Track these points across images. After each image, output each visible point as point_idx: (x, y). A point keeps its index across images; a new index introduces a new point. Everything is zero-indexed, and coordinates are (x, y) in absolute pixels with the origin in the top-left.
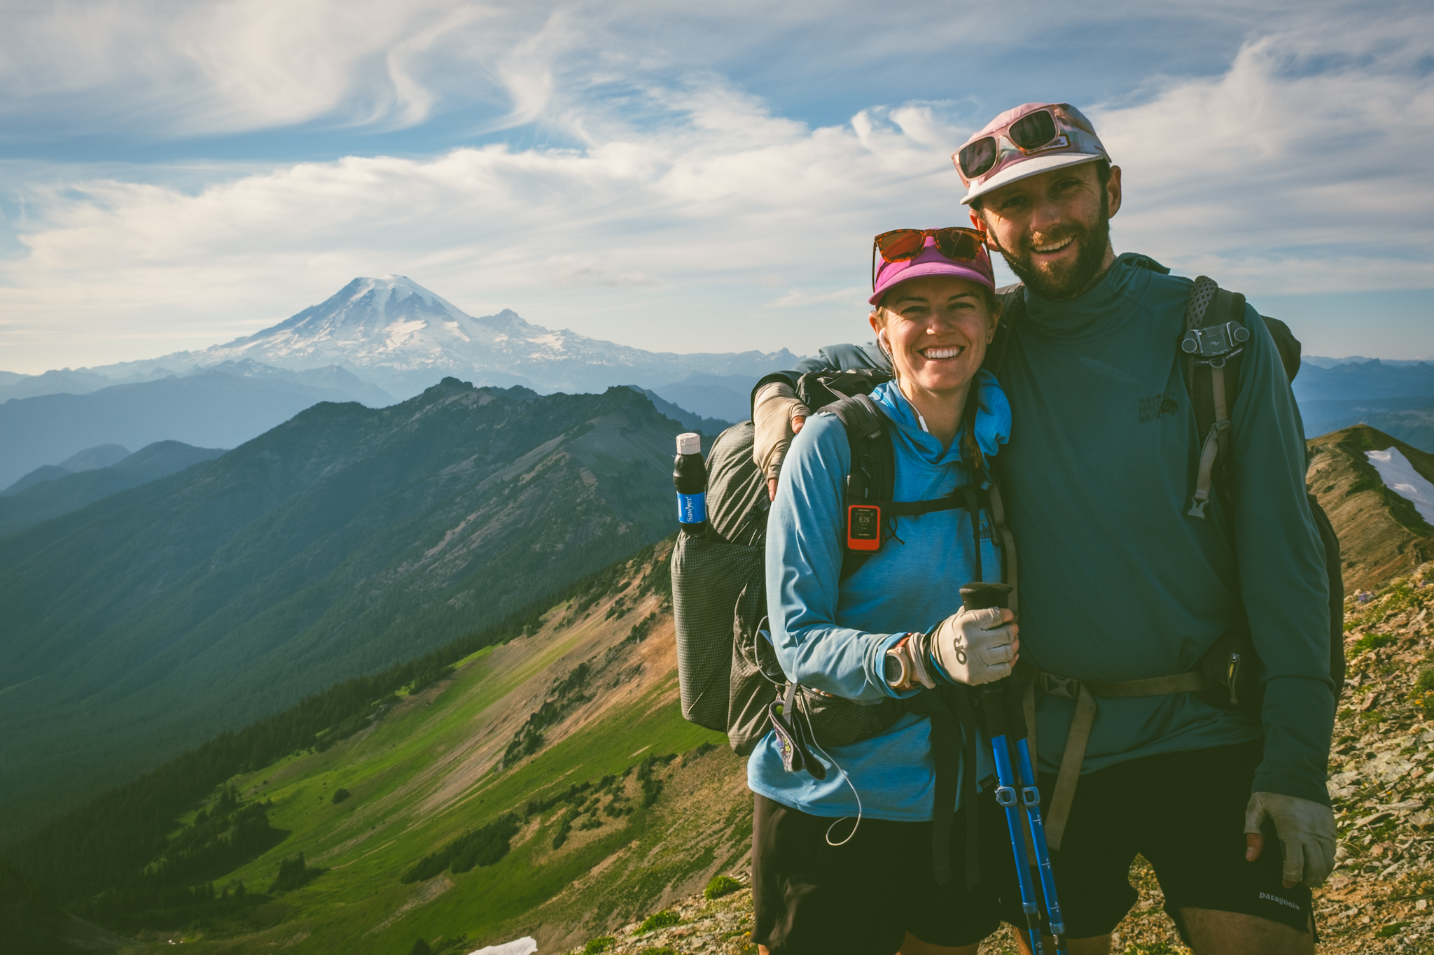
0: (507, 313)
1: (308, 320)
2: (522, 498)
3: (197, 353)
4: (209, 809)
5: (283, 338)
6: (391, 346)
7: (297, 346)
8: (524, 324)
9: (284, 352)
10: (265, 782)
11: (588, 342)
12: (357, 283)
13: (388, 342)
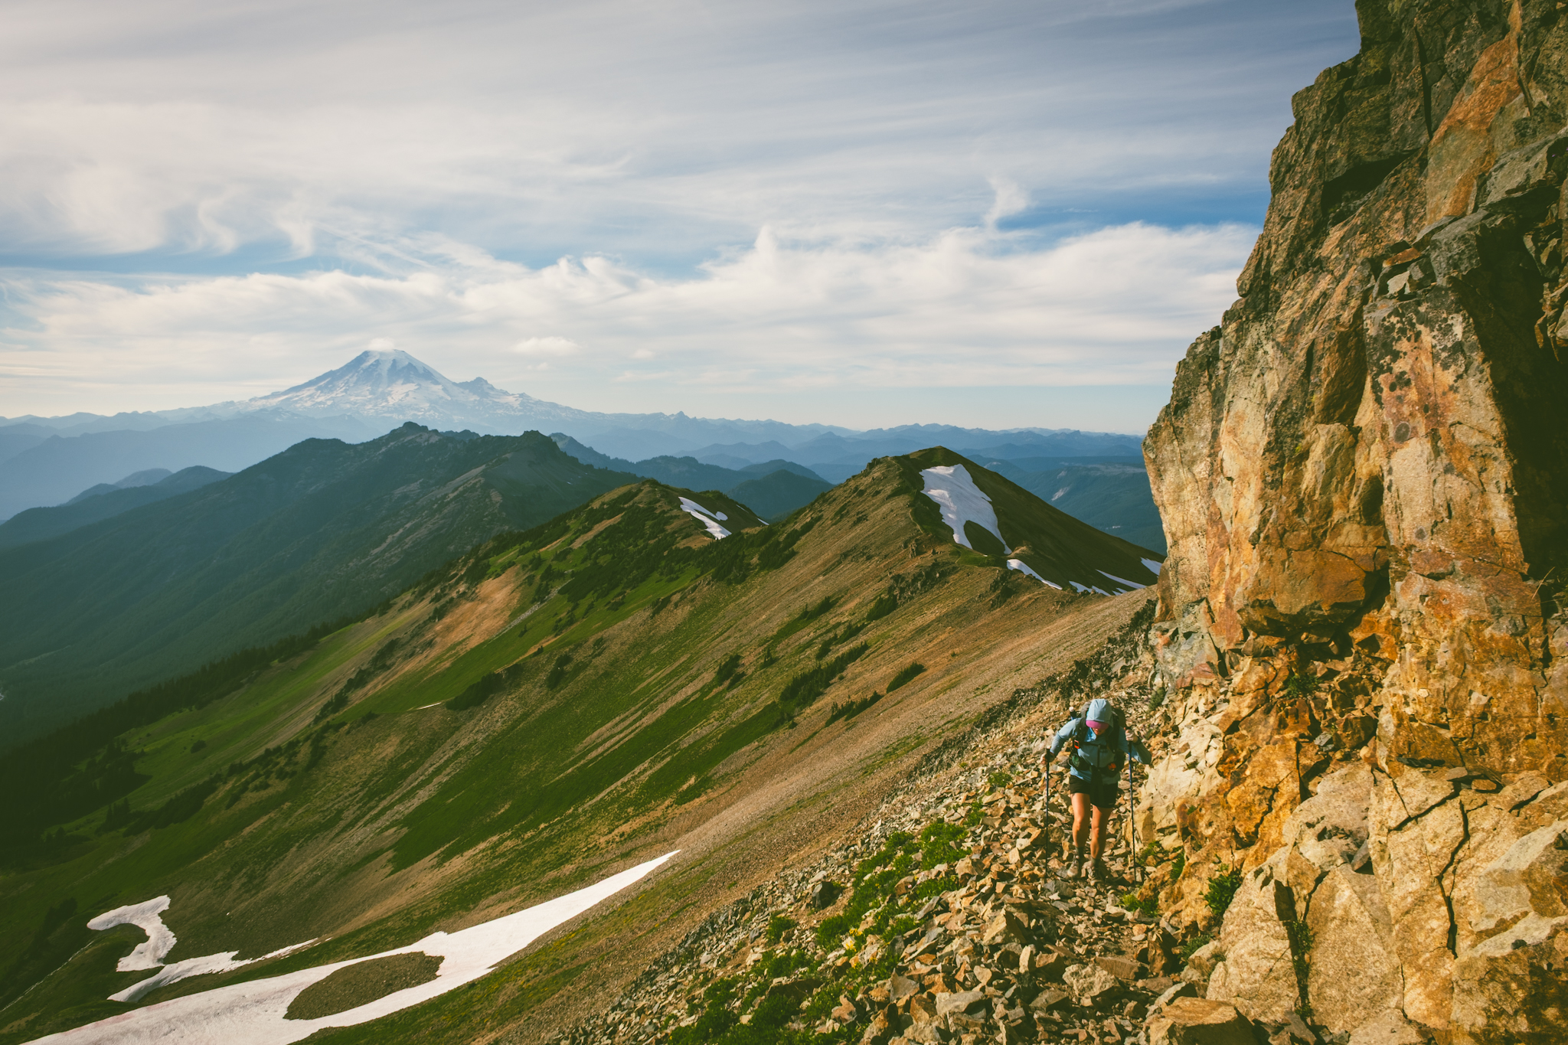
0: (479, 380)
1: (328, 380)
2: (446, 511)
3: (240, 403)
4: (98, 758)
5: (308, 393)
6: (391, 402)
7: (319, 400)
8: (492, 388)
9: (309, 404)
10: (149, 735)
11: (539, 403)
12: (366, 354)
13: (389, 398)
